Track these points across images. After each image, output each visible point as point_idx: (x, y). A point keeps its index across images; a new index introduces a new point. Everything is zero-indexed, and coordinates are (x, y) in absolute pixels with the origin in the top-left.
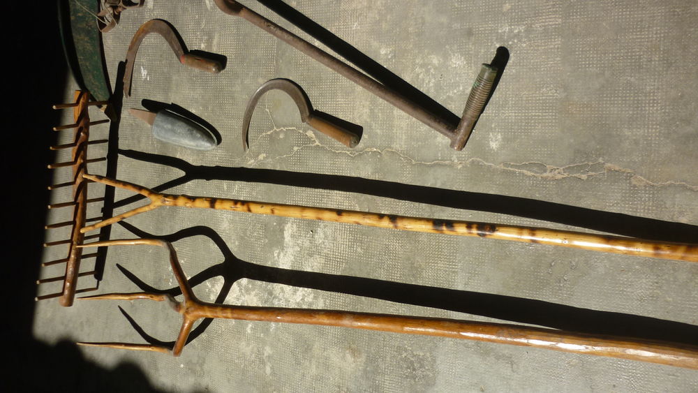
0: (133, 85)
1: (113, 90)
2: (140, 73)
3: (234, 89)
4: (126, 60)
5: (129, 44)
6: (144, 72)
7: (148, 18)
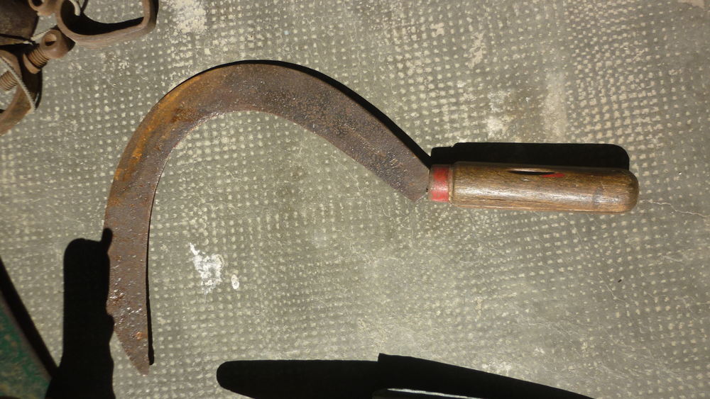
0: (159, 319)
1: (56, 352)
2: (189, 267)
3: (687, 257)
4: (108, 234)
5: (107, 171)
6: (208, 267)
7: (184, 65)
